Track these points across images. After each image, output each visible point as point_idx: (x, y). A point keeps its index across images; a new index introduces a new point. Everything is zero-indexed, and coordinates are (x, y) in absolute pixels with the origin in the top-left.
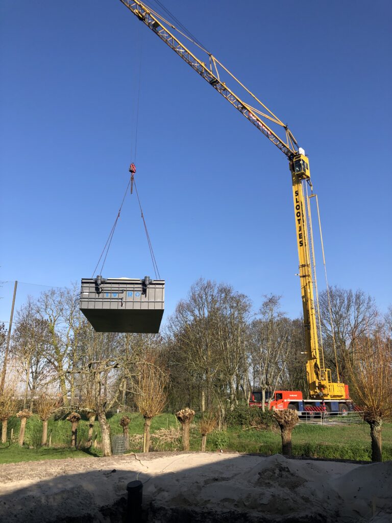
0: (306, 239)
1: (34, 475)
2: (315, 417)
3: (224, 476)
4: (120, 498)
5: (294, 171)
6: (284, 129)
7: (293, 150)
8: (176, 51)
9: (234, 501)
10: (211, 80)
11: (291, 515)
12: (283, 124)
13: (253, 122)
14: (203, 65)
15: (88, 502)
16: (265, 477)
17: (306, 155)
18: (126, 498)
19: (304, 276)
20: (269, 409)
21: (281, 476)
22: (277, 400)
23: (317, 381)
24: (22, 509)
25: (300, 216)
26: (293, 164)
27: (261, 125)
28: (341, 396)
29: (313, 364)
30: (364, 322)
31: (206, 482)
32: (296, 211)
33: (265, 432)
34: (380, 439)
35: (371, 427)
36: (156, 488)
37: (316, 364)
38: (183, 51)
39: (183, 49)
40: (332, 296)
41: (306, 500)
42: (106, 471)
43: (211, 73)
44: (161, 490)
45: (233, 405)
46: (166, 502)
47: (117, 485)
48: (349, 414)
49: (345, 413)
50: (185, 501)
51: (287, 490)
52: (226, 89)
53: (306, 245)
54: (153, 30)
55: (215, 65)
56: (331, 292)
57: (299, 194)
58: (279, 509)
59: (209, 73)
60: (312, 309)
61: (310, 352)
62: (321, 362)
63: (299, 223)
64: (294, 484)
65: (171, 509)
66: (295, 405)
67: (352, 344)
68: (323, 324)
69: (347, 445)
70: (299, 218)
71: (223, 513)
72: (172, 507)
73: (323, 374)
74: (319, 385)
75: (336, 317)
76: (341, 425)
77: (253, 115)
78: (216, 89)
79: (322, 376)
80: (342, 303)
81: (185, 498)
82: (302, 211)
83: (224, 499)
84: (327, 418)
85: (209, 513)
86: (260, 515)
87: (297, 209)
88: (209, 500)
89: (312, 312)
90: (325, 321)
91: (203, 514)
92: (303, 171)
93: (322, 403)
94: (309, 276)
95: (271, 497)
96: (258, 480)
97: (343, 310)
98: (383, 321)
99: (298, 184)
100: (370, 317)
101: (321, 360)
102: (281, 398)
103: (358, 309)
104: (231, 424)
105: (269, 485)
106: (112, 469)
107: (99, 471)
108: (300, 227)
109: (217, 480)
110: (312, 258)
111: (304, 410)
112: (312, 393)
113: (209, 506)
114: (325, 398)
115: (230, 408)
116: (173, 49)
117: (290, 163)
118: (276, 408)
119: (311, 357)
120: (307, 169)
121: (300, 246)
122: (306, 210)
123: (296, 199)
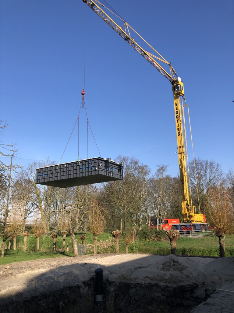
0: (182, 131)
1: (45, 267)
2: (187, 233)
3: (143, 266)
4: (91, 277)
5: (175, 91)
6: (169, 66)
7: (174, 78)
8: (105, 20)
9: (151, 278)
10: (125, 37)
11: (181, 284)
12: (168, 63)
13: (151, 62)
14: (121, 28)
15: (77, 279)
16: (166, 266)
17: (182, 82)
18: (95, 277)
19: (180, 153)
20: (161, 229)
21: (174, 265)
22: (165, 224)
23: (188, 213)
24: (46, 283)
25: (178, 118)
26: (174, 87)
27: (155, 64)
28: (202, 221)
29: (186, 203)
30: (215, 179)
31: (135, 269)
32: (176, 115)
33: (159, 242)
34: (224, 245)
35: (220, 239)
36: (109, 272)
37: (187, 204)
38: (109, 20)
39: (109, 19)
40: (196, 164)
41: (188, 277)
42: (81, 264)
43: (125, 33)
44: (111, 273)
45: (140, 227)
46: (116, 278)
47: (89, 271)
48: (205, 231)
49: (204, 231)
50: (125, 278)
51: (178, 272)
52: (134, 43)
53: (181, 135)
54: (91, 8)
55: (128, 28)
56: (196, 161)
57: (178, 105)
58: (174, 281)
59: (124, 33)
60: (185, 172)
61: (184, 196)
62: (190, 202)
63: (178, 122)
64: (181, 269)
65: (118, 282)
66: (175, 227)
67: (207, 191)
68: (191, 180)
69: (205, 248)
70: (178, 119)
71: (145, 284)
72: (119, 281)
73: (191, 209)
74: (189, 215)
75: (199, 176)
76: (201, 237)
77: (150, 58)
78: (129, 43)
79: (191, 210)
80: (202, 168)
81: (125, 277)
82: (180, 115)
83: (145, 277)
84: (193, 233)
85: (138, 284)
86: (165, 284)
87: (177, 114)
88: (138, 278)
89: (185, 174)
90: (192, 178)
91: (135, 284)
92: (180, 91)
93: (190, 225)
94: (183, 153)
95: (170, 275)
96: (162, 267)
97: (203, 172)
98: (226, 178)
99: (177, 99)
100: (218, 176)
101: (190, 200)
102: (168, 223)
103: (211, 171)
104: (140, 238)
105: (168, 270)
106: (85, 263)
107: (78, 264)
108: (178, 124)
109: (140, 268)
110: (185, 143)
111: (181, 229)
112: (185, 219)
113: (138, 280)
114: (192, 222)
115: (139, 229)
116: (103, 19)
117: (172, 86)
118: (165, 228)
119: (184, 199)
120: (183, 90)
121: (178, 135)
122: (182, 114)
123: (176, 108)
